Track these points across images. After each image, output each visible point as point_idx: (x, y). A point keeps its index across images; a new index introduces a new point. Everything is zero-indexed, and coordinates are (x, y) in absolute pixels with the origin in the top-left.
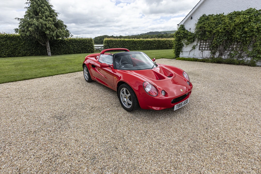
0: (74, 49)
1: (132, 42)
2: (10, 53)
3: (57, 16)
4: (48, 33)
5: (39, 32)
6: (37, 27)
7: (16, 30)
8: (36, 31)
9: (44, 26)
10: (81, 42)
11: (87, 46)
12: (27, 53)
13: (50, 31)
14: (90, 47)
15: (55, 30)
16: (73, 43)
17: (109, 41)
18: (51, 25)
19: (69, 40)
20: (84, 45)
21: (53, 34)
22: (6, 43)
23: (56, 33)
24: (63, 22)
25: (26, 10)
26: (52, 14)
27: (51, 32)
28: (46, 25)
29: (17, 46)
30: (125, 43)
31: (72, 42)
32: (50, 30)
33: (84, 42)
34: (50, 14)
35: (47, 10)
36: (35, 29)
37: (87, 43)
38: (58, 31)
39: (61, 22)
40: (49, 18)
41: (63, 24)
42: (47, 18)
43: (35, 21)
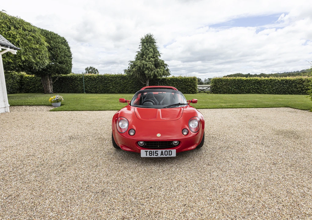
1: (253, 82)
2: (121, 90)
3: (160, 56)
4: (147, 73)
5: (140, 72)
6: (140, 67)
7: (125, 71)
10: (182, 81)
11: (188, 85)
12: (133, 91)
13: (149, 71)
14: (191, 87)
15: (154, 69)
16: (174, 82)
17: (218, 80)
18: (151, 66)
19: (170, 79)
20: (185, 84)
21: (151, 73)
22: (120, 82)
23: (154, 72)
25: (137, 54)
26: (155, 55)
28: (146, 65)
29: (127, 85)
30: (242, 83)
31: (173, 81)
32: (149, 70)
33: (185, 82)
34: (153, 55)
35: (151, 52)
36: (138, 70)
37: (188, 82)
38: (157, 70)
39: (163, 61)
40: (151, 59)
41: (164, 63)
42: (149, 59)
43: (139, 63)
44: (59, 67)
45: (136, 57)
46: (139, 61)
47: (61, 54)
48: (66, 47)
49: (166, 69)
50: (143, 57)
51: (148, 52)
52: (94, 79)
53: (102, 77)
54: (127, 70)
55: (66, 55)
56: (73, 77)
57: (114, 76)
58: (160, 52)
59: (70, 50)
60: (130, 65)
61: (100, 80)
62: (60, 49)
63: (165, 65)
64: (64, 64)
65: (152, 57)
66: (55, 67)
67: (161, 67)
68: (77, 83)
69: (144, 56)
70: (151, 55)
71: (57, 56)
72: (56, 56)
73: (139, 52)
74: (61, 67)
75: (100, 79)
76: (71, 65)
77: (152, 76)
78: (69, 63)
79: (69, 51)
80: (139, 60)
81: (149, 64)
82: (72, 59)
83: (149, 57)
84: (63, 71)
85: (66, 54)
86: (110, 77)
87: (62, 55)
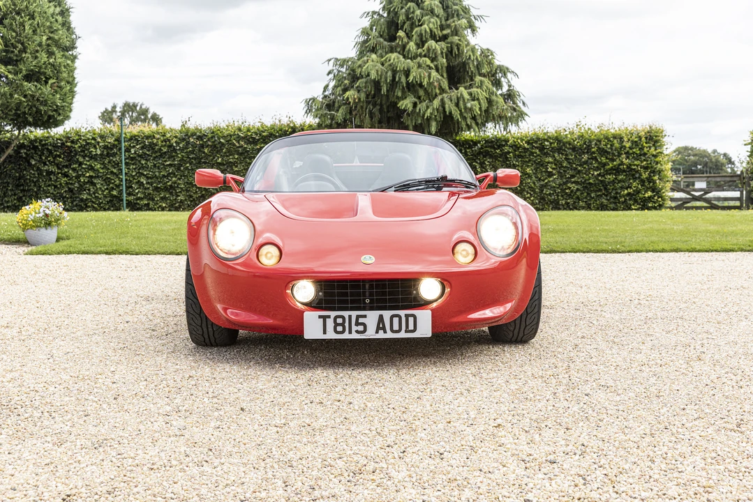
0: (545, 186)
3: (472, 28)
5: (381, 105)
6: (377, 84)
7: (311, 104)
8: (368, 103)
9: (400, 78)
10: (589, 147)
11: (617, 170)
13: (419, 98)
14: (635, 179)
15: (442, 91)
16: (547, 155)
19: (528, 142)
20: (605, 165)
21: (428, 107)
23: (442, 100)
24: (492, 54)
25: (366, 23)
26: (449, 26)
27: (420, 103)
28: (407, 73)
31: (542, 148)
32: (421, 93)
33: (603, 152)
34: (442, 28)
35: (432, 11)
36: (367, 96)
37: (619, 155)
38: (454, 93)
39: (487, 54)
40: (432, 43)
41: (490, 63)
42: (420, 44)
43: (373, 65)
44: (25, 96)
45: (362, 39)
46: (374, 56)
47: (35, 37)
48: (58, 9)
49: (505, 89)
50: (392, 38)
51: (418, 12)
52: (165, 150)
53: (200, 138)
54: (320, 99)
55: (57, 43)
56: (72, 142)
57: (259, 132)
58: (474, 12)
59: (71, 18)
60: (331, 76)
61: (192, 152)
62: (32, 17)
63: (496, 75)
64: (46, 82)
65: (433, 37)
66: (11, 95)
67: (478, 78)
68: (92, 168)
69: (401, 33)
70: (430, 24)
71: (20, 46)
72: (15, 47)
73: (374, 13)
74: (33, 96)
75: (194, 145)
76: (71, 82)
77: (434, 124)
78: (65, 75)
79: (67, 25)
80: (373, 50)
81: (419, 66)
82: (75, 57)
83: (421, 34)
84: (38, 111)
85: (56, 37)
86: (239, 138)
87: (40, 45)
